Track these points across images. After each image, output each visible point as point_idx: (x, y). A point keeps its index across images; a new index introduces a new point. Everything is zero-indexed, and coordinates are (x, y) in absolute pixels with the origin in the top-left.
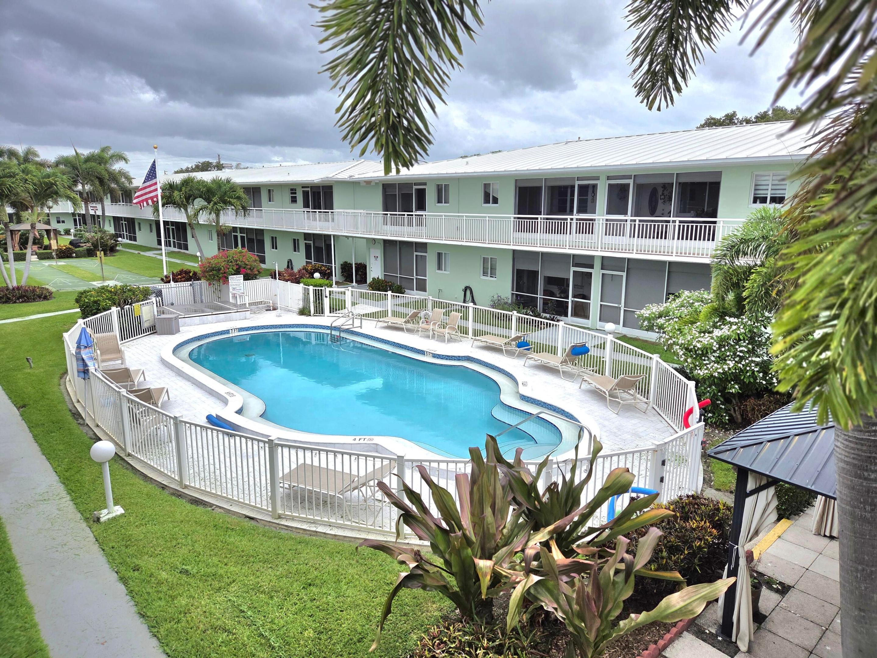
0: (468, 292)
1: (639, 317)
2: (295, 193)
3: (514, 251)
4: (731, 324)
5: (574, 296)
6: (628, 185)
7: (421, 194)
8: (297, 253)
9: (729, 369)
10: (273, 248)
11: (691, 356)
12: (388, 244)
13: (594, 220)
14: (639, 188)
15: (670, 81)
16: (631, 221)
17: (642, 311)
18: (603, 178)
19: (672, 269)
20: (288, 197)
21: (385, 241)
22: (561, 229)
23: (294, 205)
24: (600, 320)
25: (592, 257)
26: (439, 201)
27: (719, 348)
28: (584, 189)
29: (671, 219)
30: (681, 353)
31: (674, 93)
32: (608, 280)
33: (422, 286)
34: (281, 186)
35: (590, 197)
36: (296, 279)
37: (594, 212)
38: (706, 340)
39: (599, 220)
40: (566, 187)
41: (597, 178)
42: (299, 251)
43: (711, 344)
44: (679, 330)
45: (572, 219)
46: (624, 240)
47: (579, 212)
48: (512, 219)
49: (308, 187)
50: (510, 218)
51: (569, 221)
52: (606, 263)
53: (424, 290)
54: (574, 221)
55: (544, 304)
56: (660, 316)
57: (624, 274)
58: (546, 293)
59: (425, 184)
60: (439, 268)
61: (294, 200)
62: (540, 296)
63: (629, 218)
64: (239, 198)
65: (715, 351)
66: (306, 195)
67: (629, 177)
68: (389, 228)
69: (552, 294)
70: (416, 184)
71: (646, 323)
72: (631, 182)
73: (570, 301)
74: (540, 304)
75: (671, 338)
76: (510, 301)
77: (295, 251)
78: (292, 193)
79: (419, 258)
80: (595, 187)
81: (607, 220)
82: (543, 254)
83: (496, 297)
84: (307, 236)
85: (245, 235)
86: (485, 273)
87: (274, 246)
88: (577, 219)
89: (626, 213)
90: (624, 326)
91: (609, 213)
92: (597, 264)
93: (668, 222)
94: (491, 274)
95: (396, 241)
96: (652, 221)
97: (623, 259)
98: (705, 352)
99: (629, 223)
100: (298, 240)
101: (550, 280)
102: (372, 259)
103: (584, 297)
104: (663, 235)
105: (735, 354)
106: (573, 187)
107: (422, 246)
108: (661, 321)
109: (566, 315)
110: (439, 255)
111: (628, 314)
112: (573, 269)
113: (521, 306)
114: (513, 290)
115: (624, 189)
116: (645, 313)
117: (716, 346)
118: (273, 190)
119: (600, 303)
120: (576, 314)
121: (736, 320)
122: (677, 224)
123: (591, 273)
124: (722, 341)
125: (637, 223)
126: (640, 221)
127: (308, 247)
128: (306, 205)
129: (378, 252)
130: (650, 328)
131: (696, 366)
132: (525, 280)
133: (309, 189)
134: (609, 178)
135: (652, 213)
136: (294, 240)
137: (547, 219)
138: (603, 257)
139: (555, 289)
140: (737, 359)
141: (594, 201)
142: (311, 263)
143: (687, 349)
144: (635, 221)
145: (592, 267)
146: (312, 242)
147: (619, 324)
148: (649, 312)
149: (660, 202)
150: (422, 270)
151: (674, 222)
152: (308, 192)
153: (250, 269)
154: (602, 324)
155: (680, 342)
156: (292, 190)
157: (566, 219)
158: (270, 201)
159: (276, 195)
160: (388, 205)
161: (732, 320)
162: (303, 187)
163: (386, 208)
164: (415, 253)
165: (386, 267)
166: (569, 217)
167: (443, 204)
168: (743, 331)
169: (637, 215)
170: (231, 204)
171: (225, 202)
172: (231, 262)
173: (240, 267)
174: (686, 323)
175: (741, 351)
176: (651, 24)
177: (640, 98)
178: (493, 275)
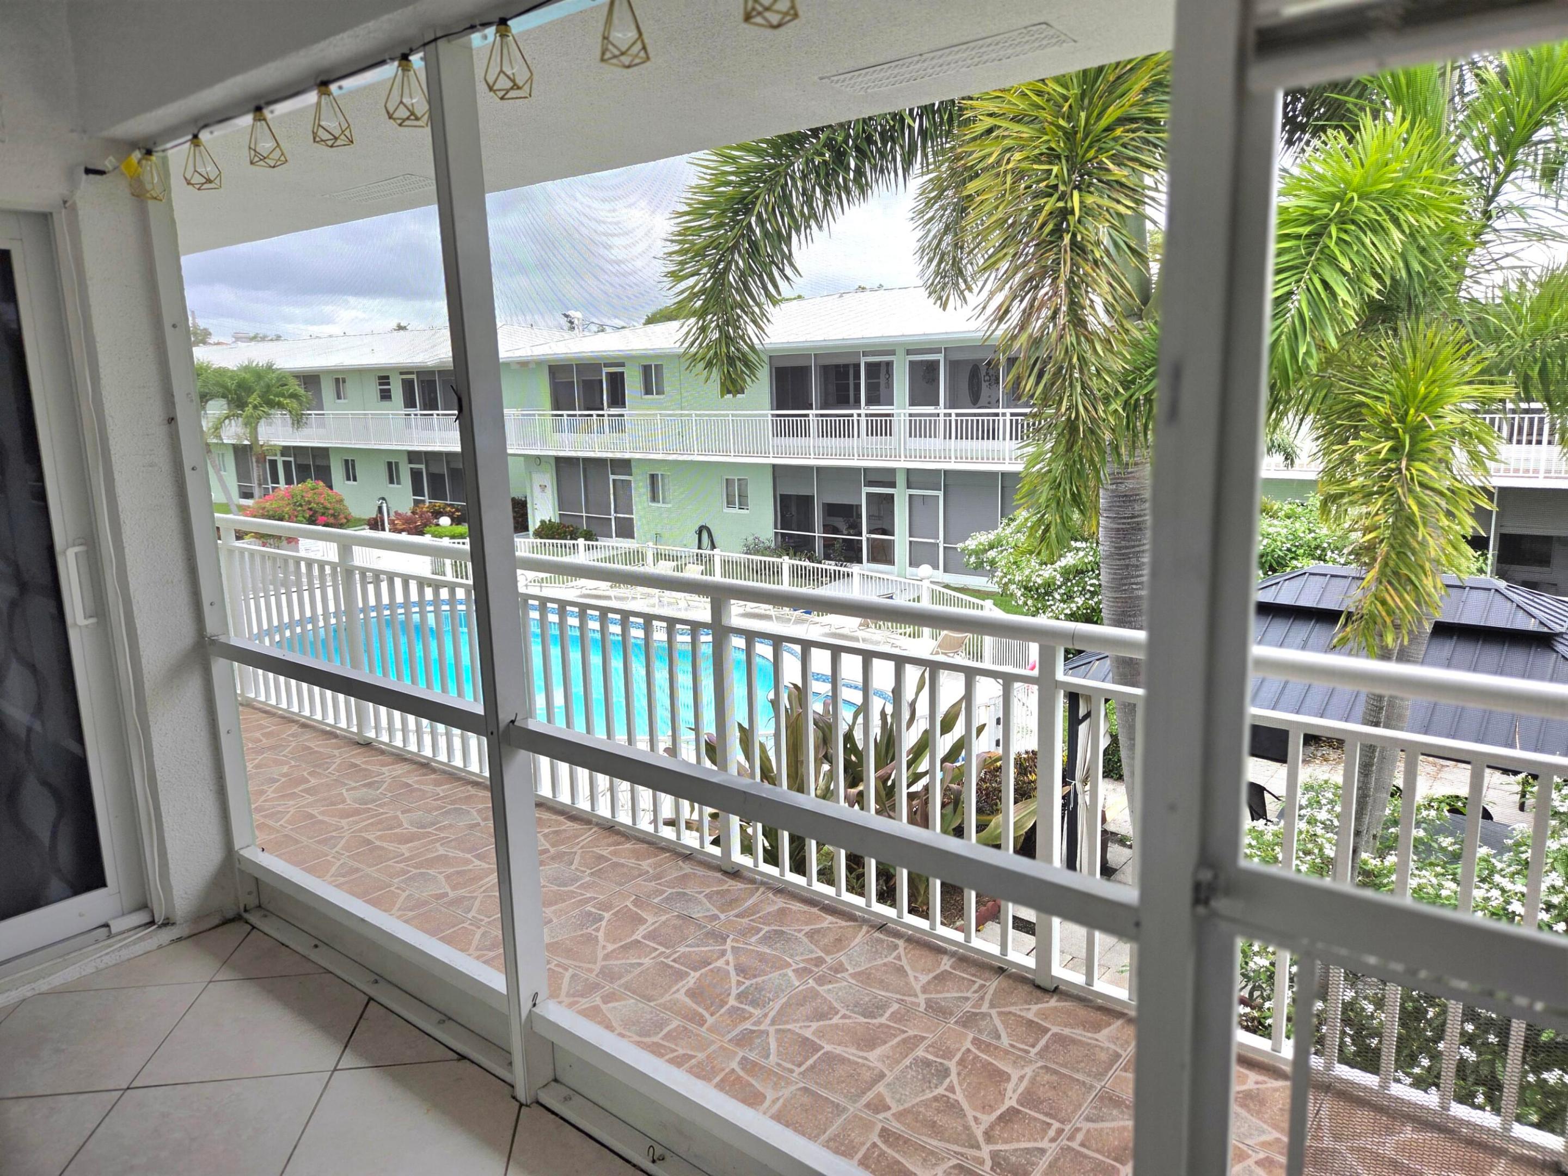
0: (705, 535)
1: (963, 550)
2: (388, 384)
3: (774, 466)
4: (1078, 549)
5: (870, 532)
6: (938, 361)
7: (617, 382)
8: (395, 486)
9: (1078, 608)
10: (348, 479)
11: (1032, 597)
12: (564, 465)
13: (892, 415)
14: (954, 366)
15: (960, 281)
16: (945, 415)
17: (967, 543)
18: (901, 353)
19: (1007, 484)
20: (374, 389)
21: (558, 460)
22: (844, 430)
23: (386, 403)
24: (911, 565)
25: (893, 471)
26: (648, 391)
27: (1064, 583)
28: (873, 369)
29: (1000, 411)
30: (1019, 593)
31: (966, 293)
32: (917, 504)
33: (626, 530)
34: (361, 372)
35: (882, 381)
36: (416, 527)
37: (891, 403)
38: (1047, 572)
39: (899, 415)
40: (846, 366)
41: (893, 353)
42: (399, 483)
43: (1054, 578)
44: (1015, 563)
45: (859, 415)
46: (936, 443)
47: (870, 402)
48: (770, 418)
49: (412, 373)
50: (766, 415)
51: (855, 418)
52: (914, 478)
53: (631, 536)
54: (863, 419)
55: (825, 546)
56: (991, 547)
57: (941, 494)
58: (827, 528)
59: (622, 365)
60: (654, 498)
61: (386, 395)
62: (818, 534)
63: (941, 410)
64: (294, 396)
65: (1060, 587)
66: (408, 386)
67: (938, 351)
68: (566, 436)
69: (836, 531)
70: (606, 365)
71: (973, 559)
72: (940, 357)
73: (864, 539)
74: (818, 547)
75: (1005, 575)
76: (773, 545)
77: (391, 482)
78: (380, 384)
79: (619, 484)
80: (889, 365)
81: (910, 415)
82: (819, 469)
83: (750, 539)
84: (413, 456)
85: (292, 459)
86: (730, 503)
87: (351, 474)
88: (867, 415)
89: (936, 403)
90: (945, 571)
91: (913, 403)
92: (901, 480)
93: (997, 415)
94: (740, 504)
95: (577, 459)
96: (975, 415)
97: (937, 472)
98: (1048, 589)
99: (942, 418)
100: (397, 464)
101: (832, 510)
102: (537, 490)
103: (884, 532)
104: (991, 434)
105: (1084, 589)
106: (857, 366)
107: (623, 465)
108: (992, 554)
109: (860, 561)
110: (653, 477)
111: (951, 553)
112: (865, 490)
113: (791, 552)
114: (776, 528)
115: (932, 367)
116: (971, 544)
117: (1059, 580)
118: (344, 381)
119: (908, 539)
120: (873, 559)
121: (1084, 545)
122: (1008, 417)
123: (892, 496)
124: (1067, 573)
125: (953, 418)
126: (957, 415)
127: (416, 477)
128: (410, 403)
129: (547, 478)
130: (978, 569)
131: (1038, 609)
132: (794, 510)
133: (414, 376)
134: (909, 352)
135: (975, 402)
136: (390, 464)
137: (822, 415)
138: (908, 470)
139: (840, 523)
140: (1088, 596)
141: (890, 386)
142: (423, 501)
143: (1026, 588)
144: (950, 415)
145: (893, 485)
146: (423, 467)
147: (938, 568)
148: (975, 542)
149: (984, 385)
150: (625, 503)
151: (1004, 414)
152: (412, 381)
153: (333, 515)
154: (914, 570)
155: (1017, 579)
156: (381, 378)
157: (852, 415)
158: (339, 397)
159: (350, 388)
160: (561, 400)
161: (1079, 544)
162: (401, 373)
163: (557, 405)
164: (612, 477)
165: (562, 503)
166: (855, 412)
167: (655, 396)
168: (1091, 558)
169: (952, 406)
170: (280, 406)
171: (271, 404)
172: (301, 505)
173: (315, 512)
174: (1023, 553)
175: (1091, 585)
176: (936, 227)
177: (932, 300)
178: (743, 505)
